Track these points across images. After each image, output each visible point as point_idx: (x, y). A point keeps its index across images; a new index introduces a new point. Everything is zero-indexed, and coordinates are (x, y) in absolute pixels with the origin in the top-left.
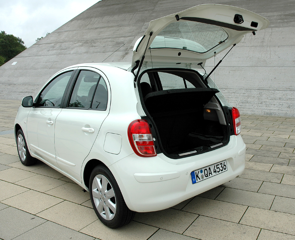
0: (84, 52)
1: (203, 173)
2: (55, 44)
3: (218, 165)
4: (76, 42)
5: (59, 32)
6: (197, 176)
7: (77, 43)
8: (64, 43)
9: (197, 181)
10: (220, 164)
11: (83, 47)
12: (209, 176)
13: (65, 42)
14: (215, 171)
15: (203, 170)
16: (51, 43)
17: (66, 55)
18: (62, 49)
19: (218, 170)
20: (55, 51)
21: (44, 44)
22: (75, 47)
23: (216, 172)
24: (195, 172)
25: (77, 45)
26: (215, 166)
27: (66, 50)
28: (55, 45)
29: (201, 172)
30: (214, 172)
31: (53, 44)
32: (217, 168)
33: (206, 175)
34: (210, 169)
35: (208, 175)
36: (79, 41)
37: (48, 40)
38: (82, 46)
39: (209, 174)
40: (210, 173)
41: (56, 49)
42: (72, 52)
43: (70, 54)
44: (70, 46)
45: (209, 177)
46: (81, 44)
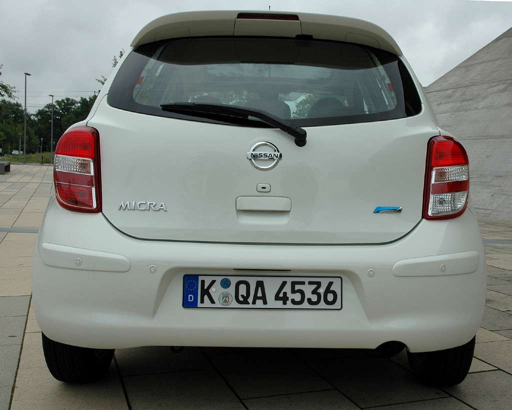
0: (505, 103)
1: (231, 290)
2: (454, 90)
3: (303, 283)
4: (494, 84)
5: (467, 66)
6: (206, 292)
7: (496, 85)
8: (471, 87)
9: (199, 305)
10: (310, 283)
11: (505, 93)
12: (254, 303)
13: (474, 84)
14: (281, 295)
15: (234, 281)
16: (449, 90)
17: (468, 112)
18: (464, 101)
19: (297, 297)
20: (450, 105)
21: (436, 92)
22: (490, 94)
23: (285, 299)
24: (201, 278)
25: (496, 89)
26: (284, 283)
27: (470, 102)
28: (454, 93)
29: (226, 284)
30: (277, 298)
31: (450, 92)
32: (293, 291)
33: (241, 299)
34: (260, 284)
35: (250, 300)
36: (501, 81)
37: (444, 84)
38: (503, 91)
39: (256, 298)
40: (260, 298)
41: (453, 102)
42: (481, 105)
43: (476, 109)
44: (482, 92)
45: (251, 306)
46: (503, 87)
